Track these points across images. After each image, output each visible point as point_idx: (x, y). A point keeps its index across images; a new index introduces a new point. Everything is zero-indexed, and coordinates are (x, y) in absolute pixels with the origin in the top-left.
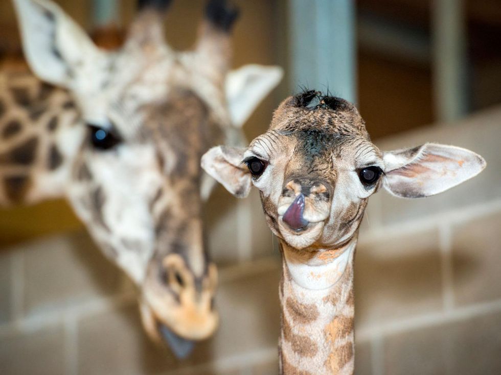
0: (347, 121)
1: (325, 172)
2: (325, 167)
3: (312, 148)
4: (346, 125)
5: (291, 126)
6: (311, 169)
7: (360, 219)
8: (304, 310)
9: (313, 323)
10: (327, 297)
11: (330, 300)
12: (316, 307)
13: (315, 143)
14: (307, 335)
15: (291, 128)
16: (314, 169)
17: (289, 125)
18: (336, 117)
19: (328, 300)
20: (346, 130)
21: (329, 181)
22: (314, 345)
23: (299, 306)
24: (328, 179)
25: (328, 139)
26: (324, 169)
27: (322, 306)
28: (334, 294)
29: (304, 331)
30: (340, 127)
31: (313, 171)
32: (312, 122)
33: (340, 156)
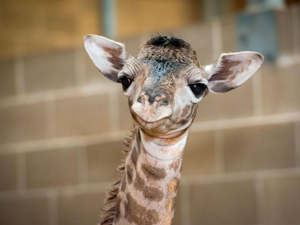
0: (185, 54)
1: (166, 87)
2: (166, 84)
3: (159, 71)
4: (184, 56)
5: (148, 57)
6: (157, 85)
7: (194, 116)
8: (156, 172)
9: (162, 180)
10: (172, 164)
11: (173, 167)
12: (165, 170)
13: (162, 68)
14: (157, 187)
15: (148, 58)
16: (159, 85)
17: (148, 56)
18: (178, 51)
19: (172, 167)
20: (183, 60)
21: (168, 92)
22: (161, 193)
23: (153, 169)
24: (168, 91)
25: (171, 65)
26: (166, 85)
27: (168, 170)
28: (176, 163)
29: (155, 185)
30: (180, 58)
31: (158, 86)
32: (162, 54)
33: (178, 77)
